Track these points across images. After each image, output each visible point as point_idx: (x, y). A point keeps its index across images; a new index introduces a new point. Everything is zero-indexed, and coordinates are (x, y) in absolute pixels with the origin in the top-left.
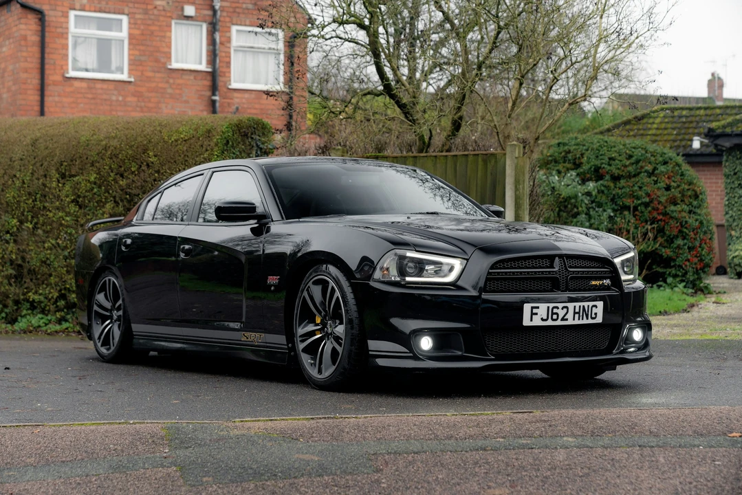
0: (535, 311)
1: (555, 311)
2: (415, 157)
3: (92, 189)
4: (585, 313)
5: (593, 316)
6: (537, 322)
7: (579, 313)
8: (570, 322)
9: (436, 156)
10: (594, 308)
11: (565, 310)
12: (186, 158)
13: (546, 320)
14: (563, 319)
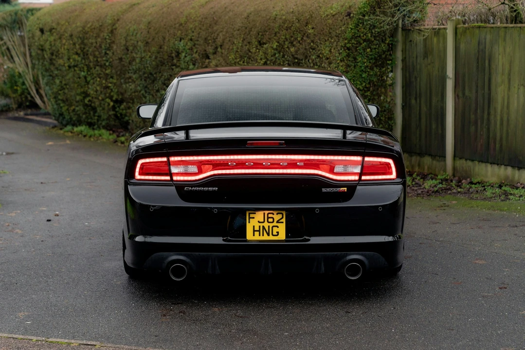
2: (506, 28)
3: (275, 54)
9: (520, 27)
12: (331, 31)
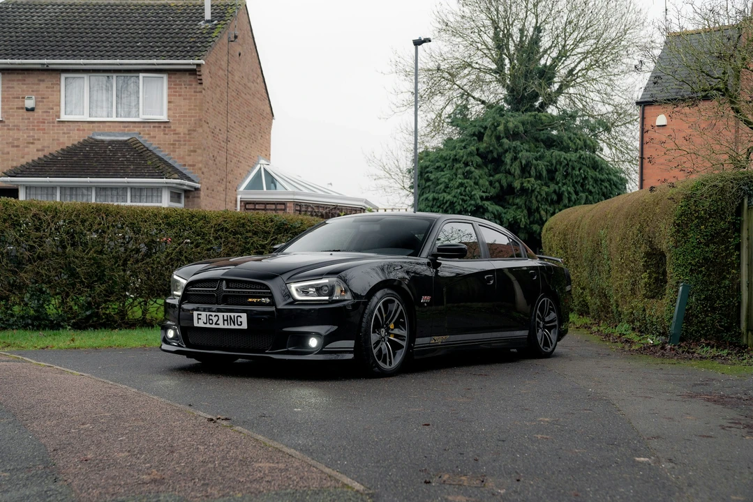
0: (199, 317)
1: (211, 317)
4: (232, 321)
5: (239, 323)
6: (201, 324)
7: (227, 320)
8: (221, 326)
10: (239, 318)
11: (217, 317)
13: (206, 323)
14: (216, 324)
